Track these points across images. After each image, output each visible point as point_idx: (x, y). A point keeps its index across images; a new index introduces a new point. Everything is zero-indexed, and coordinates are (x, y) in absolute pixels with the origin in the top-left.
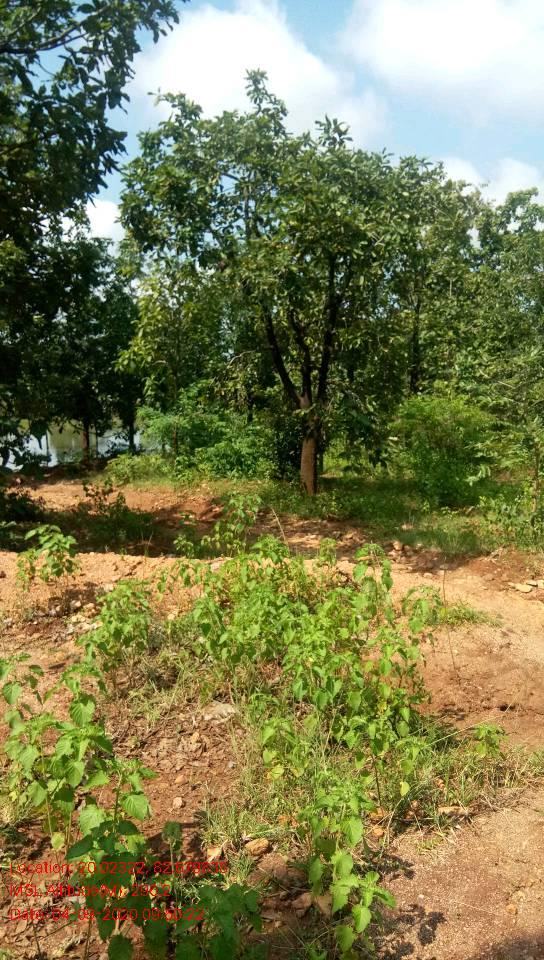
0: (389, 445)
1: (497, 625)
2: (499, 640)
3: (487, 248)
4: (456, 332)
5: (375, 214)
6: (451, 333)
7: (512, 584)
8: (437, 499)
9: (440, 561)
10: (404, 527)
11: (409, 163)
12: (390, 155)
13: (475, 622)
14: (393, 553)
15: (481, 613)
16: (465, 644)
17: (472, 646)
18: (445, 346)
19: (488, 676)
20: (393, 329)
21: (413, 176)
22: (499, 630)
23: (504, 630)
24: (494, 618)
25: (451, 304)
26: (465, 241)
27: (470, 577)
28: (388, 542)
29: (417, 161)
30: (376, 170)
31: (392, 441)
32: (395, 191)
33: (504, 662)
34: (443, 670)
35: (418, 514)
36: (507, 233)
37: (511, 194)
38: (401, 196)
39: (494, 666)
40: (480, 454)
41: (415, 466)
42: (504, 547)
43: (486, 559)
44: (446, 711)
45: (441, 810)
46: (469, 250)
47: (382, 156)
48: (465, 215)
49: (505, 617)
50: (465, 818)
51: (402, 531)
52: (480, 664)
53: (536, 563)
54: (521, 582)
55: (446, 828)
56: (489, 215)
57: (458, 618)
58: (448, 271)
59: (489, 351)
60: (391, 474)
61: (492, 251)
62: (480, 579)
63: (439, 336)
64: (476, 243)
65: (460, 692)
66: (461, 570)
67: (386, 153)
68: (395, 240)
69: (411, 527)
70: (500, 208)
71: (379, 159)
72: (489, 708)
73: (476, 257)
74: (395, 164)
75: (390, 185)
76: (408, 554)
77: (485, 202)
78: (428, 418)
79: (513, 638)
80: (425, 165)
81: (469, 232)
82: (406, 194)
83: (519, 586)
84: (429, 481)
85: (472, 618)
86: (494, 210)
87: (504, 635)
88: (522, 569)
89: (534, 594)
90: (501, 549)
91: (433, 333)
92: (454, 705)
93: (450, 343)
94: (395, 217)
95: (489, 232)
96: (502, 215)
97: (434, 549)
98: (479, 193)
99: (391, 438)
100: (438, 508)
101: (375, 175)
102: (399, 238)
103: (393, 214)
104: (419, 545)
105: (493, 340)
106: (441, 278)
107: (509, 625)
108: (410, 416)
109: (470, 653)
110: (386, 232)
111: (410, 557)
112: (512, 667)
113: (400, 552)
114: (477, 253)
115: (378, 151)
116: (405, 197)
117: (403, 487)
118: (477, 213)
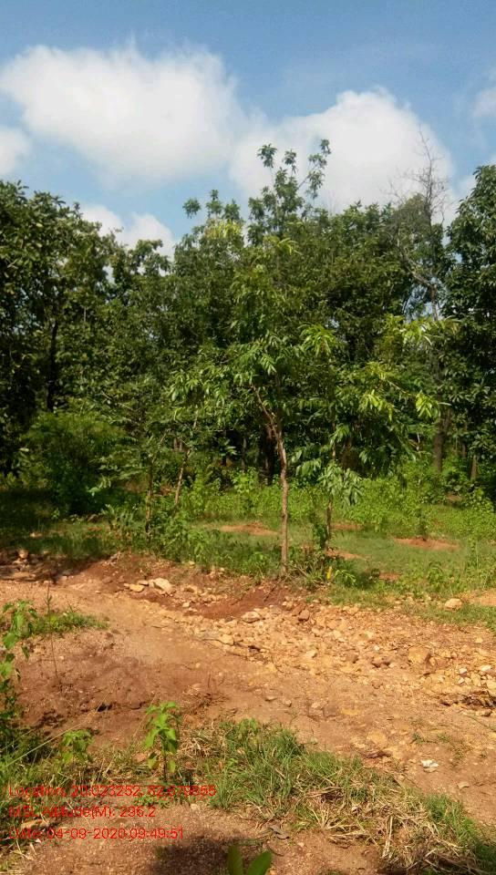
0: (20, 456)
1: (103, 628)
2: (104, 642)
3: (121, 284)
4: (90, 353)
5: (9, 238)
6: (85, 355)
7: (126, 585)
8: (67, 507)
9: (63, 568)
10: (33, 535)
11: (43, 197)
12: (25, 187)
13: (82, 627)
14: (18, 562)
15: (89, 617)
16: (72, 649)
17: (78, 651)
18: (79, 367)
19: (91, 678)
20: (26, 347)
21: (47, 210)
22: (104, 633)
23: (109, 632)
24: (101, 621)
25: (85, 330)
26: (101, 276)
27: (90, 581)
28: (14, 551)
29: (51, 198)
30: (11, 198)
31: (23, 452)
32: (28, 221)
33: (107, 662)
34: (48, 678)
35: (48, 522)
36: (137, 274)
37: (141, 241)
38: (34, 226)
39: (98, 668)
40: (103, 467)
41: (48, 476)
42: (123, 551)
43: (106, 563)
44: (46, 719)
45: (23, 826)
46: (105, 284)
47: (17, 187)
48: (102, 253)
49: (112, 619)
50: (46, 830)
51: (31, 538)
52: (85, 667)
53: (148, 565)
54: (135, 583)
55: (26, 845)
56: (122, 256)
57: (67, 624)
58: (83, 299)
59: (119, 374)
60: (25, 483)
61: (125, 288)
62: (101, 582)
63: (74, 357)
64: (111, 279)
65: (61, 699)
66: (83, 574)
67: (21, 185)
68: (27, 265)
69: (40, 535)
70: (131, 252)
71: (15, 189)
72: (87, 711)
73: (111, 291)
74: (30, 196)
75: (24, 215)
76: (33, 562)
77: (119, 244)
78: (62, 430)
79: (117, 639)
80: (59, 203)
81: (105, 268)
82: (39, 225)
83: (133, 587)
84: (60, 489)
85: (81, 623)
86: (126, 252)
87: (109, 636)
88: (138, 570)
89: (145, 593)
90: (119, 553)
91: (68, 354)
92: (54, 712)
93: (84, 364)
94: (28, 244)
95: (122, 270)
96: (134, 257)
97: (58, 556)
98: (113, 236)
99: (22, 449)
100: (67, 516)
101: (10, 203)
102: (31, 264)
103: (26, 242)
104: (45, 552)
105: (123, 365)
106: (76, 306)
107: (114, 626)
108: (44, 429)
109: (76, 658)
110: (19, 256)
111: (35, 564)
112: (114, 666)
113: (25, 561)
114: (112, 287)
115: (14, 181)
116: (37, 228)
117: (36, 496)
118: (111, 253)
